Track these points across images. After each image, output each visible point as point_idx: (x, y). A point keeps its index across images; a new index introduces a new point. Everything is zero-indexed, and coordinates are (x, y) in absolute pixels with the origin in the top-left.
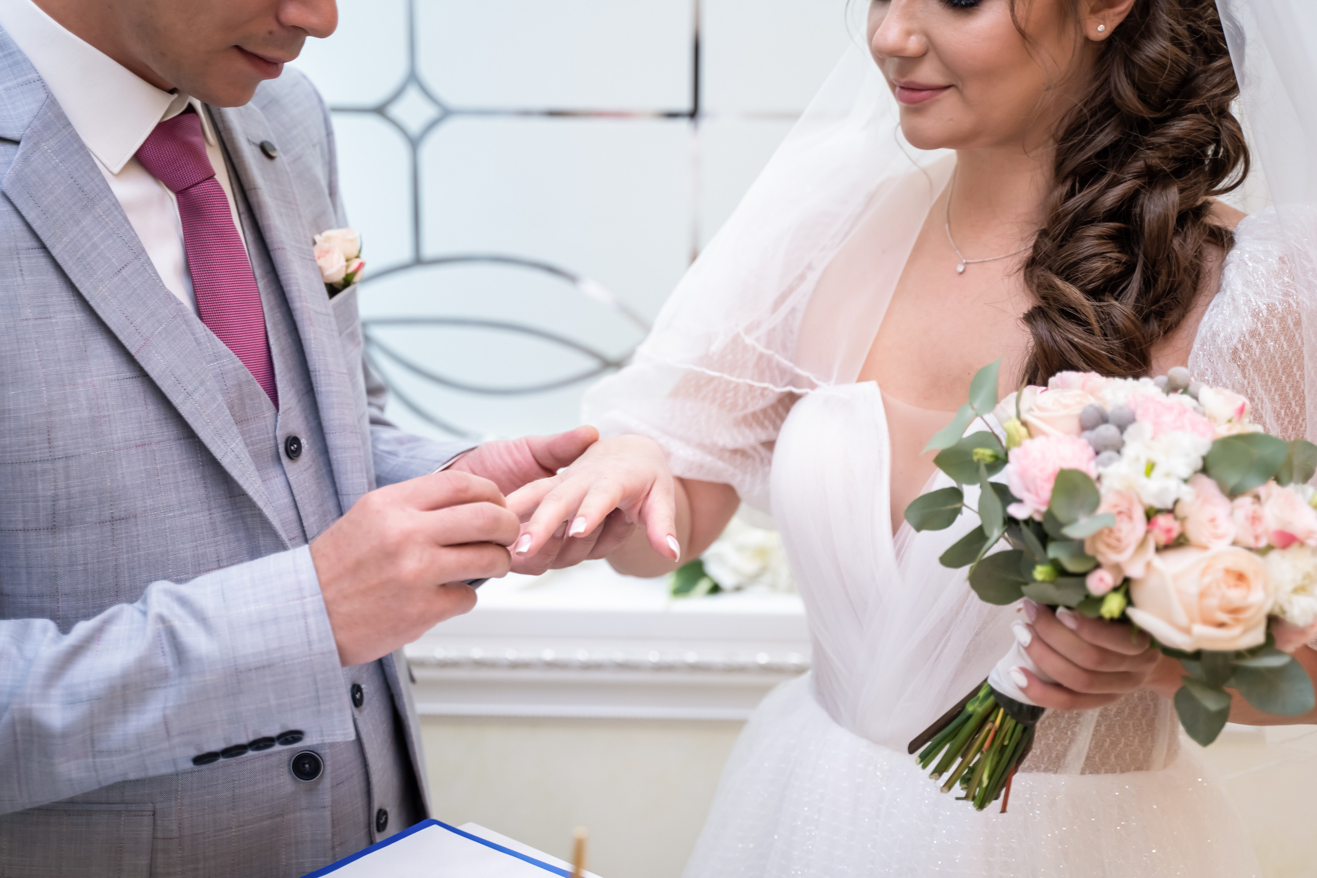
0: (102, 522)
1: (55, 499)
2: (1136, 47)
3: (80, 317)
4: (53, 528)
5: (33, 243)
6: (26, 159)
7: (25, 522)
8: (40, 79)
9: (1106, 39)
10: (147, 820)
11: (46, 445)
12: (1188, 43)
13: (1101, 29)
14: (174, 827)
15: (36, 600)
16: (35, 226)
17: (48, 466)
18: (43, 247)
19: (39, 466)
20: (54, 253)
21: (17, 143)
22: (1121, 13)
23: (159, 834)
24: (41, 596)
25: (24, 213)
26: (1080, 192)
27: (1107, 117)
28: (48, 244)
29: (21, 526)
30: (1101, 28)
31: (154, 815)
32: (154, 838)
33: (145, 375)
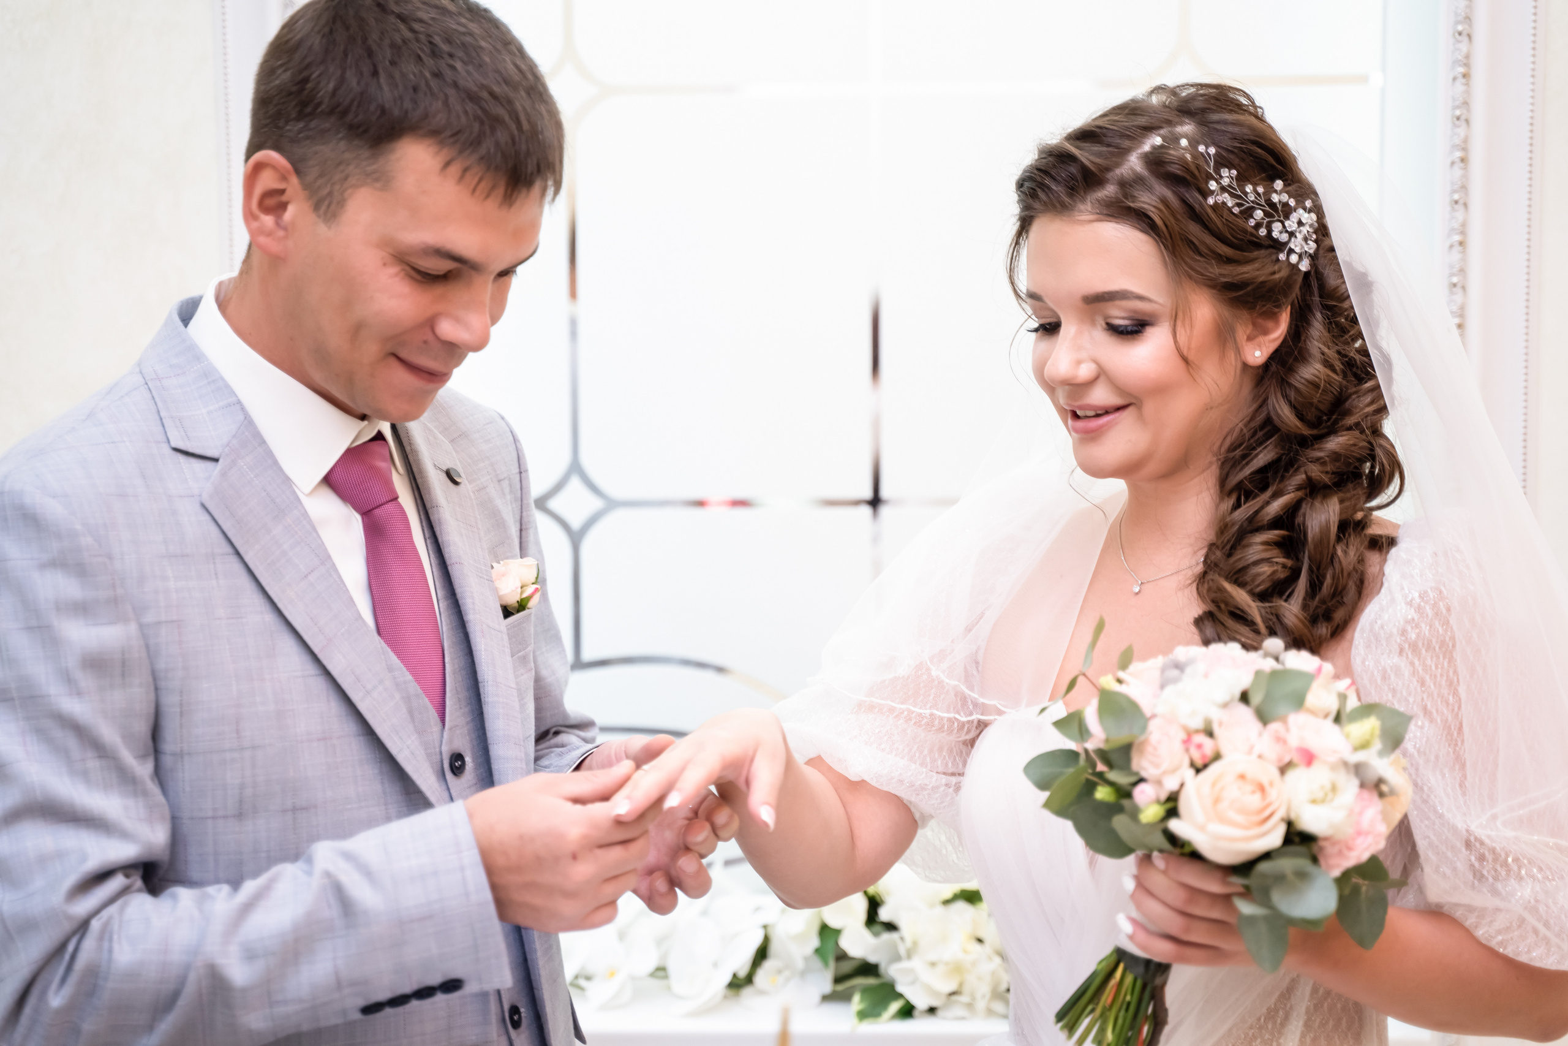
0: (284, 811)
1: (242, 787)
2: (1291, 370)
3: (270, 617)
4: (240, 816)
5: (229, 550)
6: (224, 474)
7: (215, 810)
8: (239, 402)
9: (1263, 365)
11: (235, 735)
12: (1338, 366)
13: (1257, 355)
16: (230, 535)
17: (236, 755)
18: (238, 553)
19: (228, 756)
20: (247, 558)
21: (216, 460)
22: (1275, 340)
25: (220, 522)
26: (1245, 503)
27: (1268, 436)
28: (241, 551)
29: (210, 814)
30: (1258, 353)
33: (327, 673)
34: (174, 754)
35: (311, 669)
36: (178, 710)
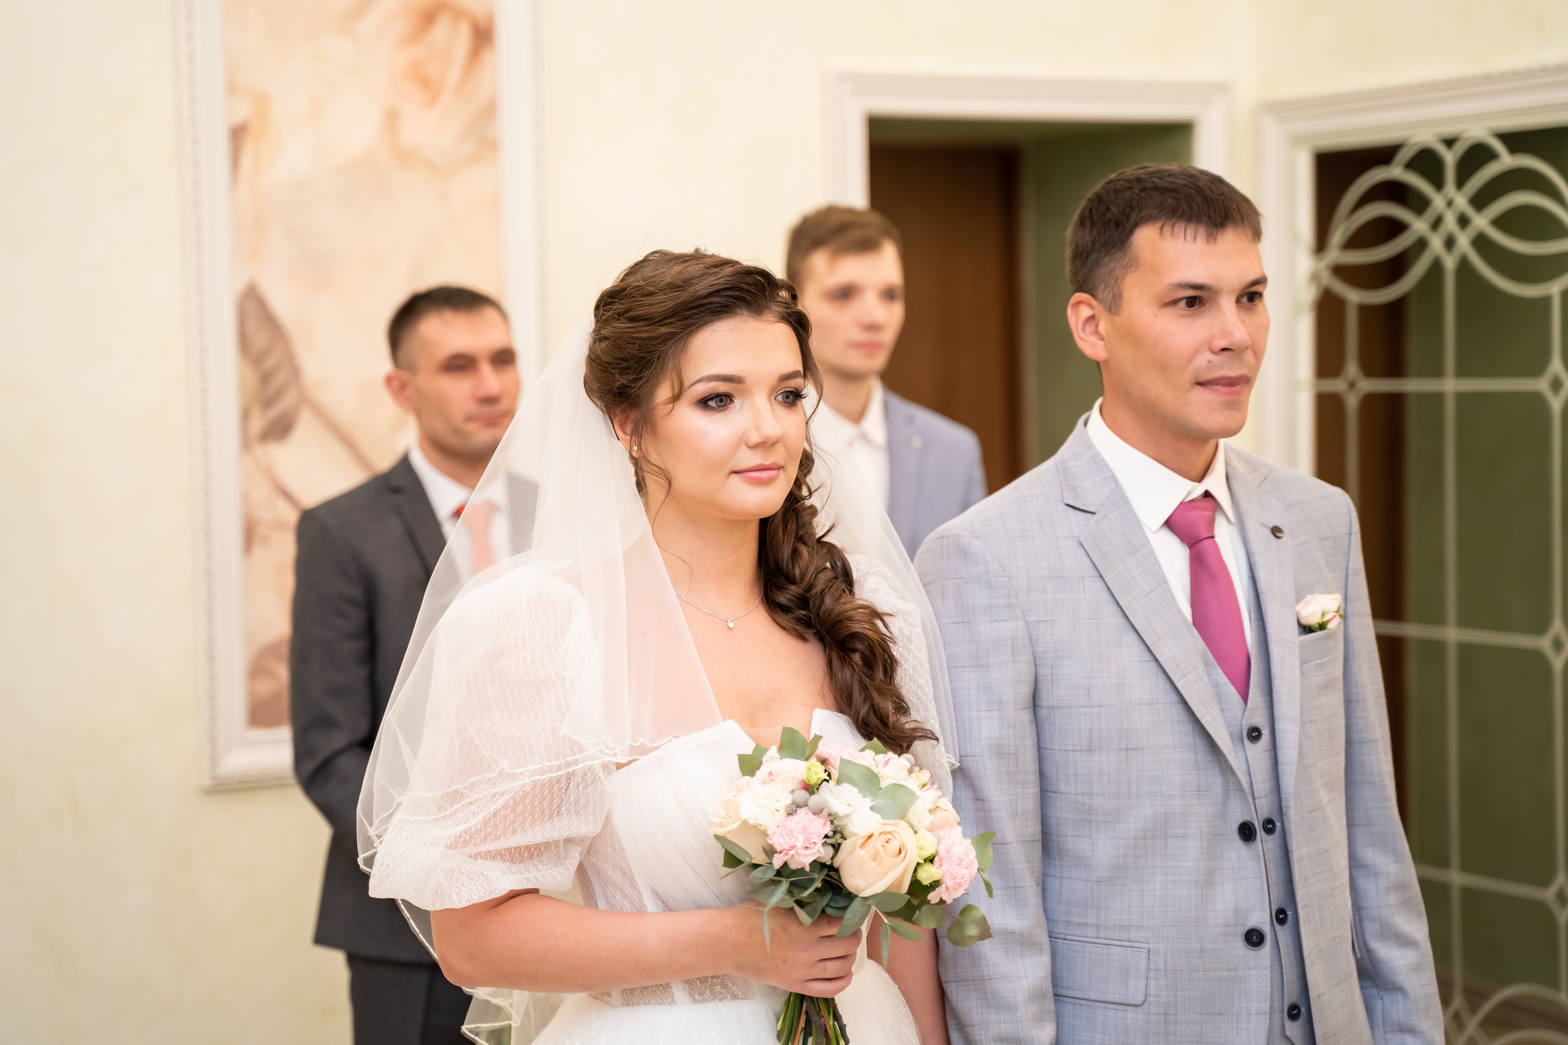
0: (1119, 750)
1: (1091, 731)
3: (1120, 620)
4: (1090, 750)
5: (1097, 574)
6: (1099, 523)
7: (1073, 745)
8: (1114, 476)
10: (1144, 955)
11: (1087, 697)
14: (1162, 962)
15: (1080, 797)
16: (1096, 563)
17: (1087, 710)
18: (1101, 576)
19: (1082, 710)
20: (1108, 581)
21: (1094, 513)
23: (1152, 966)
24: (1082, 794)
25: (1091, 555)
28: (1105, 574)
29: (1071, 748)
31: (1148, 952)
32: (1148, 969)
33: (1156, 660)
34: (1048, 708)
35: (1147, 656)
36: (1051, 678)
